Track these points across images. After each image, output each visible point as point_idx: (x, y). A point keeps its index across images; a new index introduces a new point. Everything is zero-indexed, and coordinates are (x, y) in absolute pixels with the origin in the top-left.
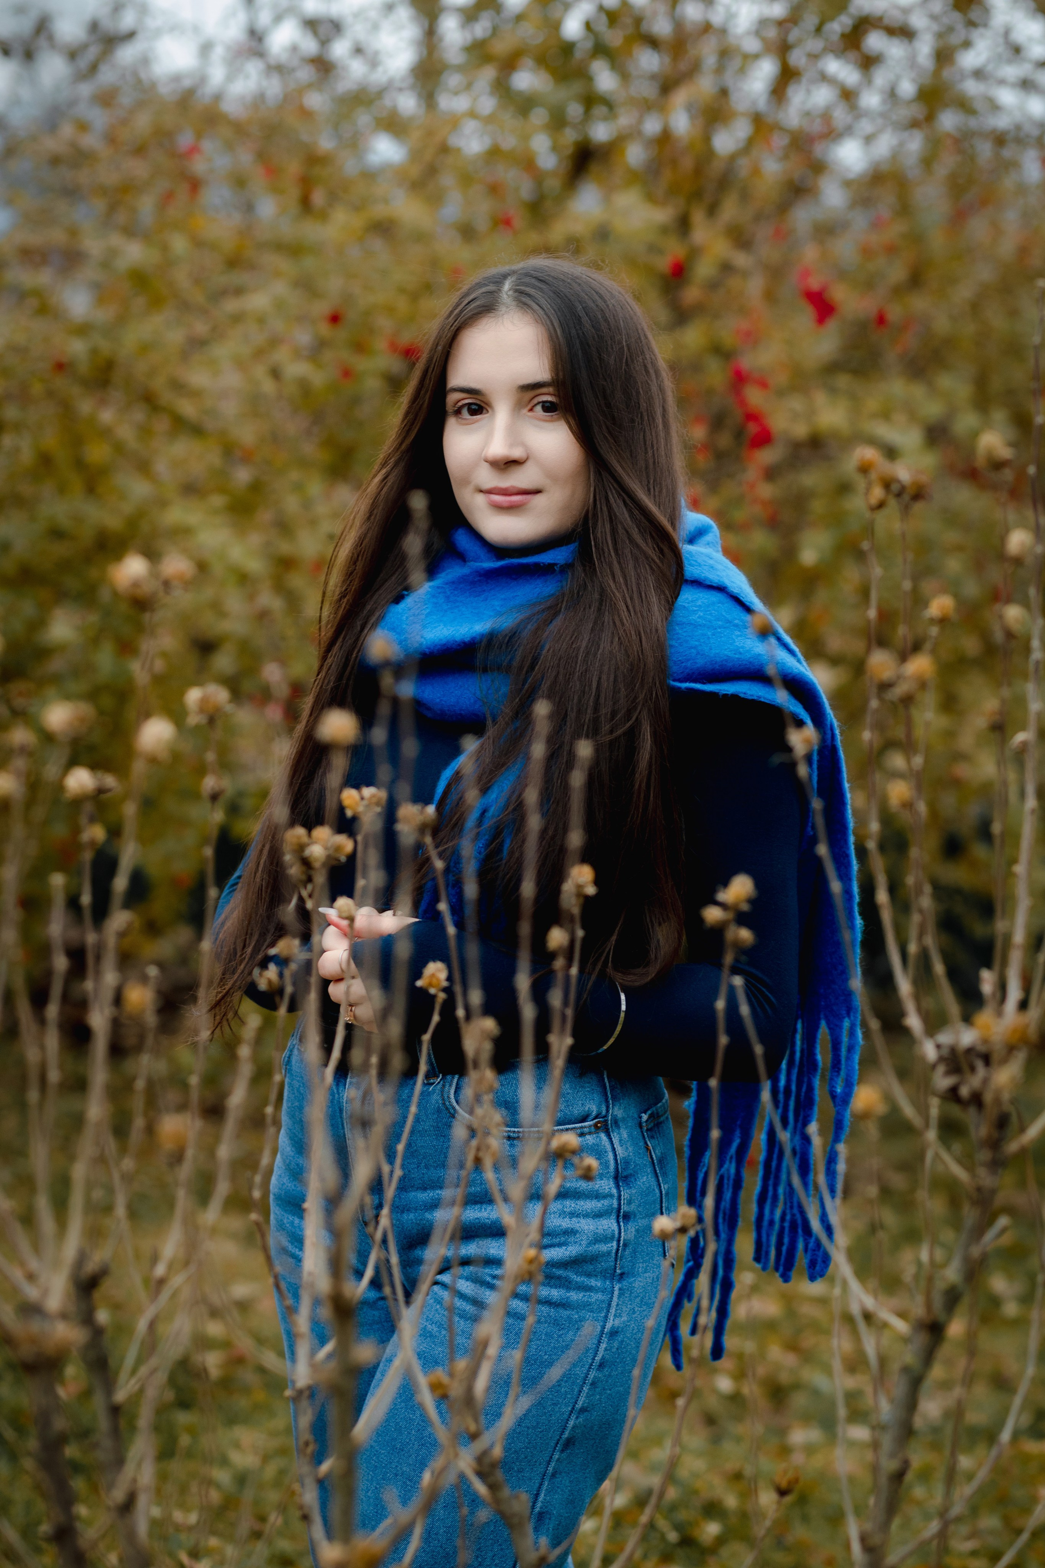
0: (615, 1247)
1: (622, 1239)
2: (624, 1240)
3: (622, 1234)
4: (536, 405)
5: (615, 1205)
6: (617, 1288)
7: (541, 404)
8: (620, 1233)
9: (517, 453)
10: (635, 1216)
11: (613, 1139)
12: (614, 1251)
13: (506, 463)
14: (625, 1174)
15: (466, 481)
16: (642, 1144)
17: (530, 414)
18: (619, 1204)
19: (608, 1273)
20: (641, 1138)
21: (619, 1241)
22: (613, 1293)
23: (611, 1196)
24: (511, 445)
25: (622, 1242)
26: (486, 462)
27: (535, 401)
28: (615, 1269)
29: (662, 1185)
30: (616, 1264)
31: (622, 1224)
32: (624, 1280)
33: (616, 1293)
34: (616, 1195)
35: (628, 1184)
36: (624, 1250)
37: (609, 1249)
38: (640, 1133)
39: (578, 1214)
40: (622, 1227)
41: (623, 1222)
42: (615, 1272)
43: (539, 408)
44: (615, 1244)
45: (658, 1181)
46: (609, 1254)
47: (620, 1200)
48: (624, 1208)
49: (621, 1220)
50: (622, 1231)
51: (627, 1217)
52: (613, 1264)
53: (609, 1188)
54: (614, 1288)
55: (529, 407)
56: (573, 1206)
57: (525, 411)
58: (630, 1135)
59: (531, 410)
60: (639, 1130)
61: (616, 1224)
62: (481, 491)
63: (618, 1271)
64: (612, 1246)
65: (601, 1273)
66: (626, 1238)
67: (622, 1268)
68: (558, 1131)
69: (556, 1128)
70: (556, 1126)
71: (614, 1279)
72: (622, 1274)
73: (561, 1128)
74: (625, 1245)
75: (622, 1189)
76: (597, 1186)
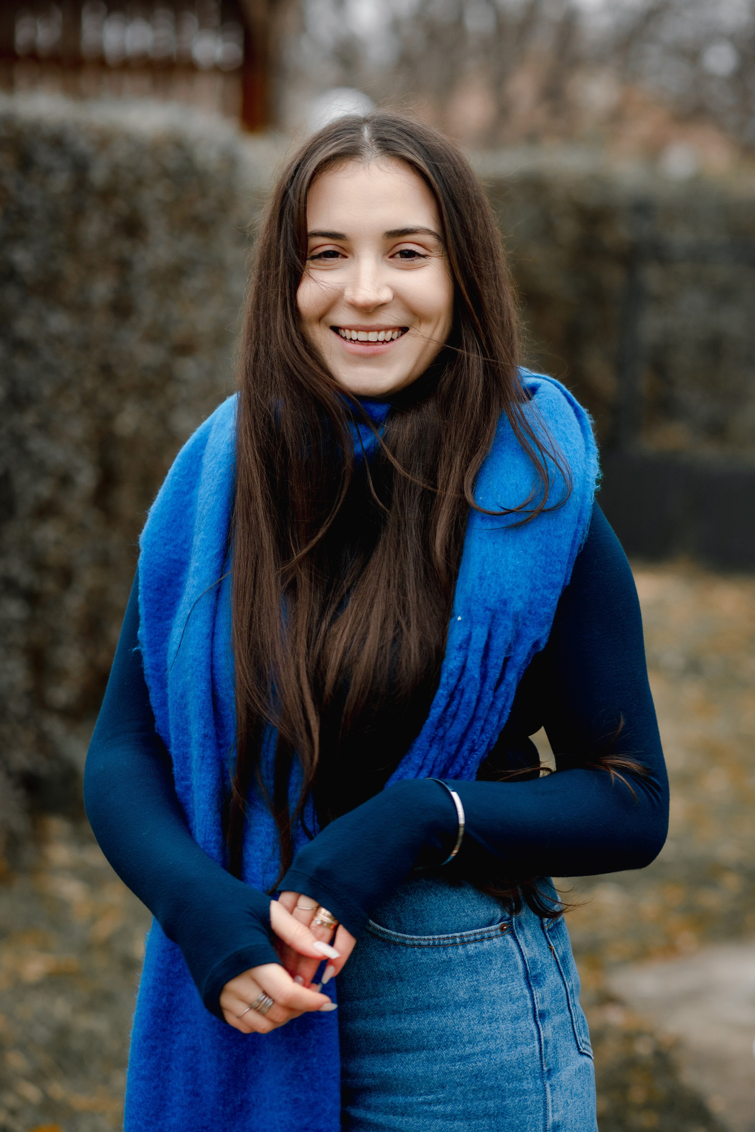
0: (537, 1047)
1: (542, 1037)
2: (544, 1038)
3: (542, 1032)
5: (530, 1007)
6: (548, 1086)
8: (539, 1032)
10: (549, 1013)
11: (519, 941)
12: (537, 1051)
14: (534, 973)
16: (545, 944)
18: (534, 1004)
19: (537, 1073)
20: (544, 938)
21: (540, 1040)
22: (546, 1091)
23: (525, 996)
25: (542, 1041)
28: (542, 1067)
29: (566, 983)
30: (542, 1062)
31: (539, 1023)
32: (552, 1076)
33: (548, 1090)
34: (529, 995)
35: (538, 984)
36: (546, 1047)
37: (532, 1050)
38: (543, 934)
39: (496, 1019)
40: (540, 1026)
41: (540, 1021)
42: (543, 1070)
44: (536, 1044)
45: (563, 979)
46: (533, 1054)
47: (534, 1000)
48: (539, 1007)
49: (538, 1019)
50: (541, 1029)
51: (543, 1015)
52: (539, 1063)
53: (521, 989)
54: (545, 1085)
56: (490, 1011)
58: (534, 936)
60: (541, 931)
61: (534, 1024)
63: (545, 1069)
64: (534, 1046)
65: (531, 1075)
66: (545, 1036)
67: (548, 1064)
68: (467, 936)
69: (464, 933)
70: (464, 931)
71: (543, 1077)
72: (549, 1071)
73: (469, 932)
74: (546, 1042)
75: (533, 988)
76: (509, 988)
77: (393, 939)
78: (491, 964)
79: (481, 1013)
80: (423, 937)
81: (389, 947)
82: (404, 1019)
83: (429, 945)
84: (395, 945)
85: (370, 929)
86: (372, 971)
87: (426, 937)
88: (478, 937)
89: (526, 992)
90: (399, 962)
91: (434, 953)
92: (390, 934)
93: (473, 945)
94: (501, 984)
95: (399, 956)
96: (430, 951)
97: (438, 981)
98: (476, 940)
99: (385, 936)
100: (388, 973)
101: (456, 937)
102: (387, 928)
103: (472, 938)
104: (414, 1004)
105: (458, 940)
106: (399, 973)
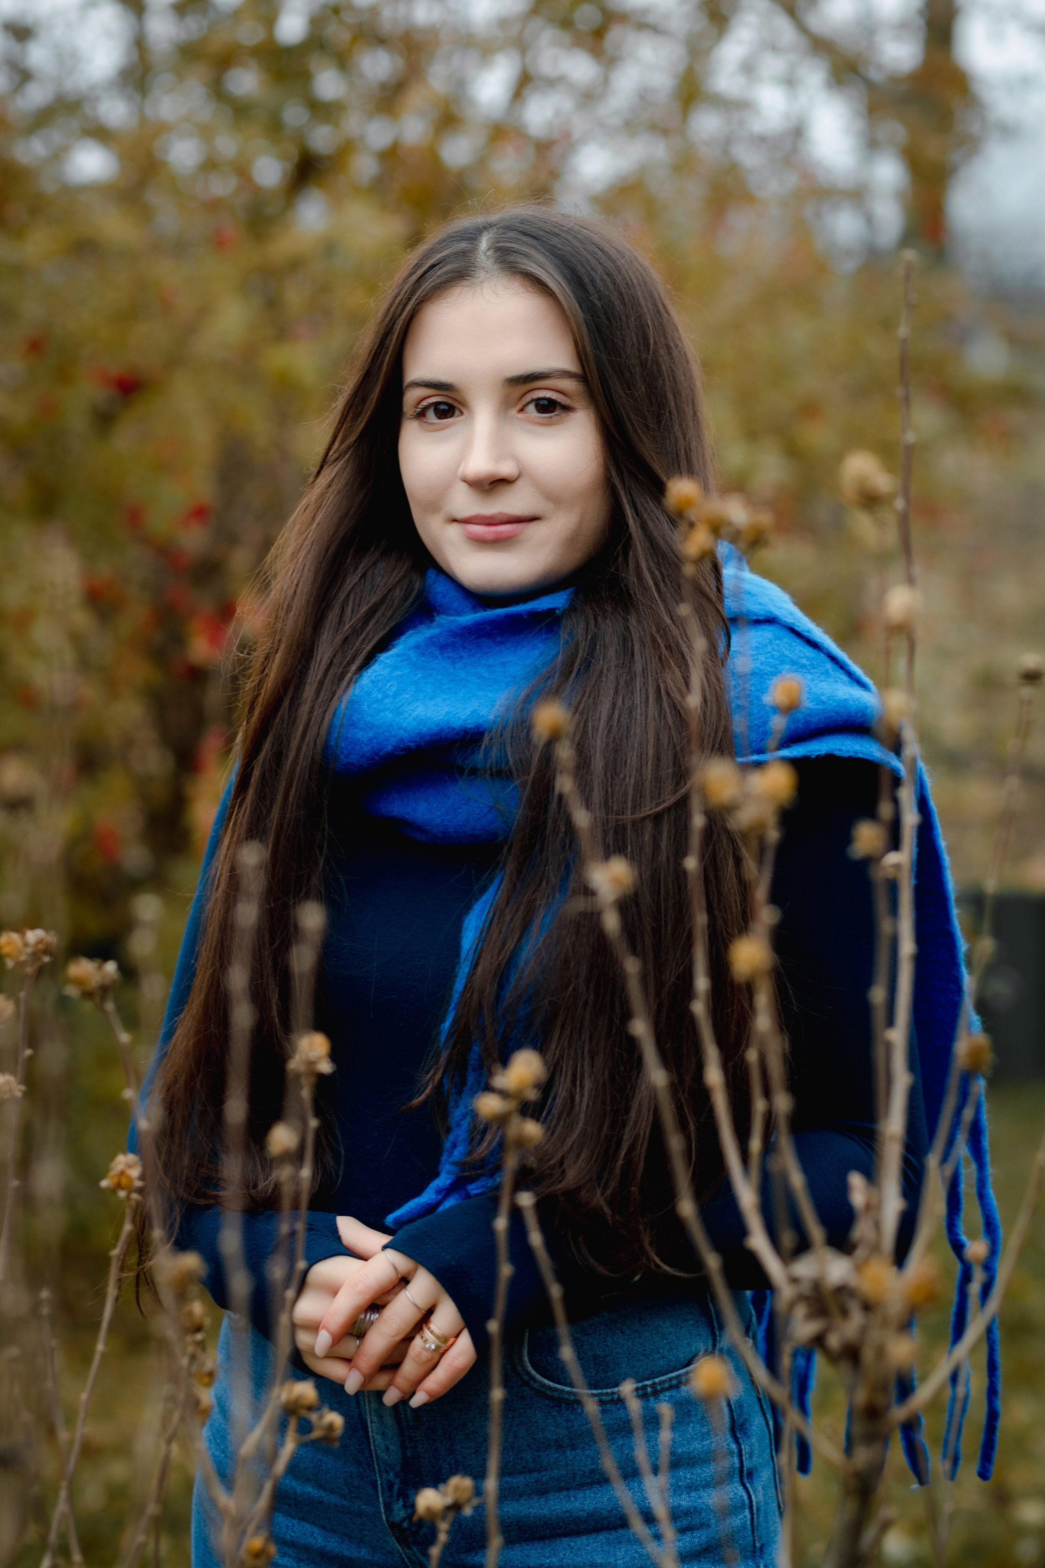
0: (749, 1517)
1: (754, 1503)
2: (757, 1503)
3: (753, 1497)
4: (528, 403)
5: (737, 1465)
7: (533, 404)
8: (749, 1498)
9: (506, 469)
10: (757, 1471)
12: (749, 1522)
13: (492, 483)
14: (741, 1420)
15: (434, 506)
16: (748, 1377)
17: (520, 415)
18: (741, 1462)
19: (748, 1551)
20: (746, 1370)
21: (751, 1507)
23: (731, 1453)
24: (499, 458)
25: (755, 1508)
26: (465, 481)
27: (528, 398)
28: (754, 1543)
30: (754, 1536)
31: (748, 1485)
32: (766, 1553)
34: (736, 1450)
35: (746, 1433)
36: (758, 1516)
37: (742, 1521)
39: (696, 1487)
40: (750, 1489)
41: (749, 1482)
42: (755, 1546)
43: (532, 408)
44: (747, 1512)
45: (766, 1418)
46: (743, 1527)
47: (741, 1455)
48: (747, 1464)
49: (747, 1480)
50: (752, 1493)
51: (752, 1474)
52: (751, 1538)
53: (728, 1445)
55: (519, 406)
56: (688, 1477)
57: (514, 412)
59: (521, 410)
61: (742, 1488)
62: (455, 520)
63: (758, 1545)
64: (744, 1516)
66: (755, 1501)
67: (760, 1538)
68: (661, 1383)
69: (657, 1380)
70: (657, 1377)
71: (754, 1556)
72: (762, 1546)
73: (663, 1378)
74: (758, 1510)
75: (741, 1441)
76: (713, 1445)
77: (566, 1396)
78: (689, 1416)
79: (677, 1481)
80: (605, 1391)
81: (560, 1407)
82: (574, 1497)
83: (612, 1400)
84: (567, 1404)
85: (536, 1386)
86: (535, 1439)
87: (609, 1391)
88: (674, 1382)
89: (734, 1446)
90: (573, 1426)
91: (619, 1409)
92: (563, 1391)
93: (668, 1394)
94: (702, 1441)
95: (572, 1417)
96: (613, 1408)
97: (623, 1445)
98: (671, 1387)
99: (556, 1394)
100: (556, 1441)
101: (646, 1386)
102: (559, 1383)
103: (667, 1385)
104: (589, 1478)
105: (649, 1389)
106: (571, 1440)
